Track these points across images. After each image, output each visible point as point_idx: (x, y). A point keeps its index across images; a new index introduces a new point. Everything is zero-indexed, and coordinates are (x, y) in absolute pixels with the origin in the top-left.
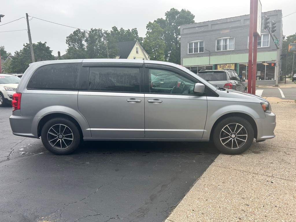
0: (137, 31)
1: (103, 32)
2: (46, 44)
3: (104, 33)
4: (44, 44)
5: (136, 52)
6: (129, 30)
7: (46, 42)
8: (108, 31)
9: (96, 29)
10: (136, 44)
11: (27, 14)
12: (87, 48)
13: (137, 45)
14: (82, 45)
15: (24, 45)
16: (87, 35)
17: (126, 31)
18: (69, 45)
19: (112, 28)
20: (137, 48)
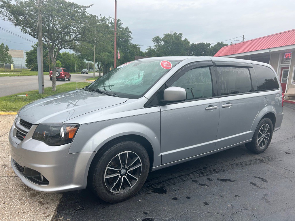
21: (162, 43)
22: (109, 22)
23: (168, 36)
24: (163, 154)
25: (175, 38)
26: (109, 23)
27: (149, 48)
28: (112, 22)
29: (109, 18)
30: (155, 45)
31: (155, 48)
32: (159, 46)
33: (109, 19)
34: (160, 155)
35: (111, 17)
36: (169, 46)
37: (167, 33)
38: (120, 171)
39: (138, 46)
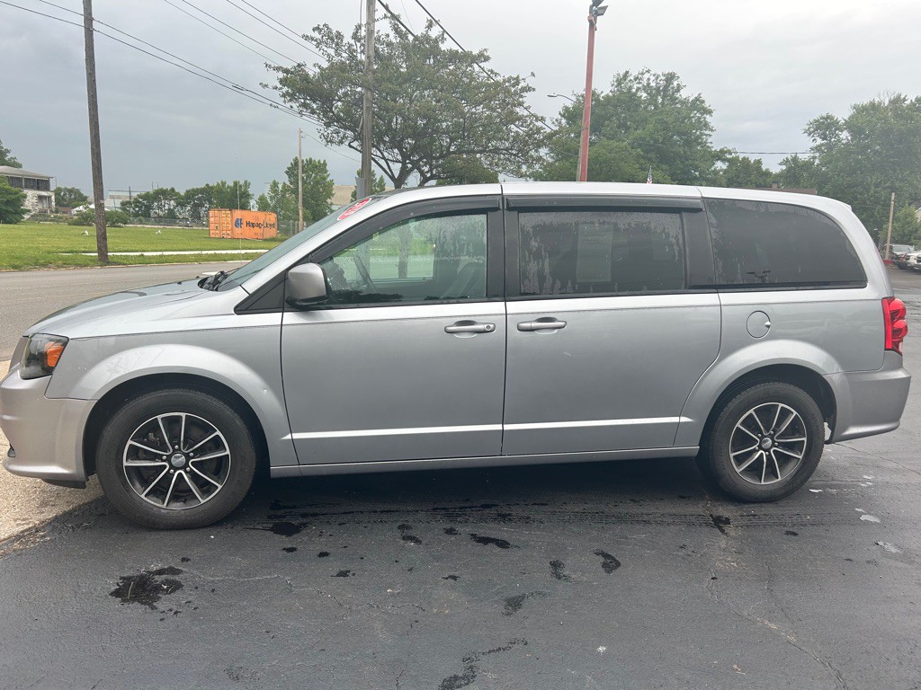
21: (845, 135)
22: (641, 85)
23: (868, 112)
24: (296, 436)
25: (897, 116)
26: (638, 89)
27: (790, 158)
28: (648, 84)
29: (643, 74)
30: (814, 145)
31: (814, 158)
32: (830, 147)
33: (640, 76)
34: (289, 437)
35: (648, 71)
36: (868, 147)
37: (865, 101)
38: (169, 457)
39: (731, 154)
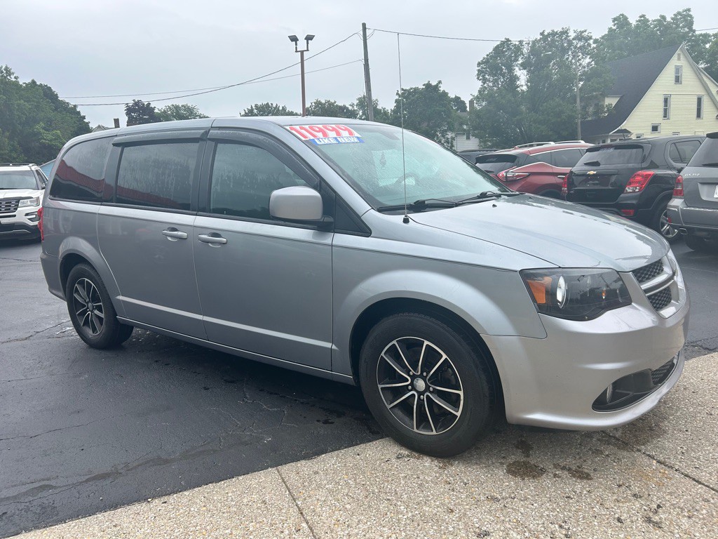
0: (691, 16)
1: (572, 35)
2: (440, 85)
3: (573, 39)
4: (436, 87)
5: (673, 78)
6: (663, 17)
7: (440, 82)
8: (585, 31)
9: (553, 31)
10: (675, 56)
11: (364, 25)
12: (527, 85)
13: (679, 59)
14: (514, 79)
15: (397, 94)
16: (525, 50)
17: (654, 21)
18: (484, 81)
19: (613, 21)
20: (678, 69)
